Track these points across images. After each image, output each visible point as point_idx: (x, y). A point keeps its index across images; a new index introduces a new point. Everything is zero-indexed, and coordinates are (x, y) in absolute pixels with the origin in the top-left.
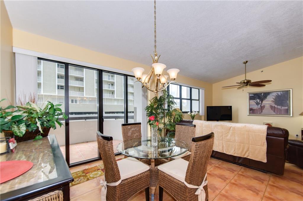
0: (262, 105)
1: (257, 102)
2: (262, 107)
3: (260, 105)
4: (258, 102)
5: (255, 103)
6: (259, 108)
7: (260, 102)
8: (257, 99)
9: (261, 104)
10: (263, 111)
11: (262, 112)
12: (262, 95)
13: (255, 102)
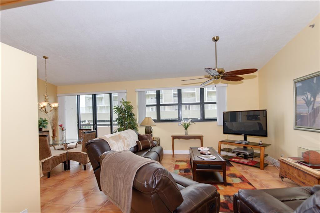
0: (315, 107)
1: (307, 98)
2: (314, 109)
3: (312, 105)
4: (309, 99)
5: (304, 102)
6: (310, 112)
7: (312, 99)
8: (308, 93)
9: (314, 103)
10: (317, 119)
11: (314, 121)
12: (314, 83)
13: (304, 99)
